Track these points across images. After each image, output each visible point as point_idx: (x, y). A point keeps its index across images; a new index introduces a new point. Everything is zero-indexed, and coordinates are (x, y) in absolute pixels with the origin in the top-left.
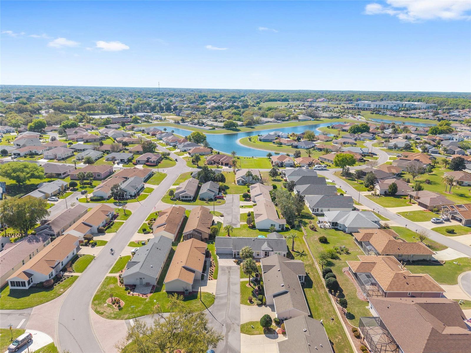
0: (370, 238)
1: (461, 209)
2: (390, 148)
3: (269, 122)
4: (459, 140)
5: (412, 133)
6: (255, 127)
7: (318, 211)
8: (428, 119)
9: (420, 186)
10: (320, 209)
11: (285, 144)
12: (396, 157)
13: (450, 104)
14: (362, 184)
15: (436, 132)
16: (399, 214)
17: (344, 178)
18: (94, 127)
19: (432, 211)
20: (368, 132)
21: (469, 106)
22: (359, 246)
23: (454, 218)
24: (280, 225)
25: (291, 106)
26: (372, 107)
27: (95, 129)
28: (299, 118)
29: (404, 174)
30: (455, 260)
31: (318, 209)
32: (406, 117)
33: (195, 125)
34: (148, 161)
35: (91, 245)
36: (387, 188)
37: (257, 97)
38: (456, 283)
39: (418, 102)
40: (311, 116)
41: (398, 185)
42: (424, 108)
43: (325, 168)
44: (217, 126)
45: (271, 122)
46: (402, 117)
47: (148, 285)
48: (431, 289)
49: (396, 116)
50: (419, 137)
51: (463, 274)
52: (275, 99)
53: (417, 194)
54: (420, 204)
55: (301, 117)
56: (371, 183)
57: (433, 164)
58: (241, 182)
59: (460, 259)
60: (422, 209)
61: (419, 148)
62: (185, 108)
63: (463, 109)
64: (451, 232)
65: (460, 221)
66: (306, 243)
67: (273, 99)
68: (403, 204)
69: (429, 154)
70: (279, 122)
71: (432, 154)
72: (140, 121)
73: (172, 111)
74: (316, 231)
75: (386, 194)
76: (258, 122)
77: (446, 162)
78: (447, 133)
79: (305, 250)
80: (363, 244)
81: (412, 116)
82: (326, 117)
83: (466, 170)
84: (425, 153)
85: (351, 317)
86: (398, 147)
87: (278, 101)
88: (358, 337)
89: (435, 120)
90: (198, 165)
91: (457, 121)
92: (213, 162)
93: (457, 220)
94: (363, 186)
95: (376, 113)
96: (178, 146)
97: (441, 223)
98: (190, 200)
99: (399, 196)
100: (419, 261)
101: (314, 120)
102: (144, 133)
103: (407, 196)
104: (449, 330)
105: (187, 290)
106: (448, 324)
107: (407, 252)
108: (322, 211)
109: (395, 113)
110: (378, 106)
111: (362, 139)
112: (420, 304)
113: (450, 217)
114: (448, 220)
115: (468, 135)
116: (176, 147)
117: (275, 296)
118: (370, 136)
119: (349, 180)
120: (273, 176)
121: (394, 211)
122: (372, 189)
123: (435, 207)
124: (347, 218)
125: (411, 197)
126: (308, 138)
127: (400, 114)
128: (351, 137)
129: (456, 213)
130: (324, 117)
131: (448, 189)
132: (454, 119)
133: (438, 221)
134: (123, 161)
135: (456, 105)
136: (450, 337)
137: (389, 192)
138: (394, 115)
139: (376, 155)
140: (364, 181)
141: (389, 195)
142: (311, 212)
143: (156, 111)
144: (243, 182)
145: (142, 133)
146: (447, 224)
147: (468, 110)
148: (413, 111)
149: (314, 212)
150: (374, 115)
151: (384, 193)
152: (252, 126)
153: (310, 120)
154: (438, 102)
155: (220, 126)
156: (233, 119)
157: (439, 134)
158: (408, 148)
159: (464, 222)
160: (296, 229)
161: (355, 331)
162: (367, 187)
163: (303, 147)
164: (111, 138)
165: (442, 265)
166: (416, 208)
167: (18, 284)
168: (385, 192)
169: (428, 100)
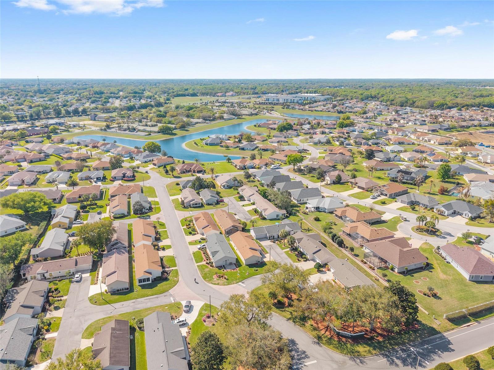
0: (346, 213)
1: (385, 188)
2: (316, 144)
3: (197, 123)
4: (360, 131)
5: (325, 128)
6: (189, 130)
7: (300, 201)
8: (330, 111)
9: (354, 175)
10: (302, 200)
11: (231, 147)
12: (323, 151)
13: (341, 95)
14: (314, 177)
15: (343, 125)
16: (349, 196)
17: (297, 173)
18: (13, 142)
19: (368, 191)
20: (292, 129)
21: (355, 96)
22: (340, 220)
23: (382, 194)
24: (282, 215)
25: (206, 103)
26: (281, 101)
27: (14, 144)
28: (225, 117)
29: (336, 165)
30: (393, 218)
31: (300, 200)
32: (312, 111)
33: (124, 131)
34: (124, 176)
35: (161, 249)
36: (334, 178)
37: (162, 92)
38: (398, 230)
39: (315, 93)
40: (234, 115)
41: (341, 176)
42: (322, 101)
43: (279, 167)
44: (151, 131)
45: (200, 123)
46: (309, 110)
47: (231, 264)
48: (389, 234)
49: (304, 109)
50: (331, 131)
51: (399, 225)
52: (183, 94)
53: (355, 181)
54: (359, 187)
55: (225, 116)
56: (321, 176)
57: (352, 155)
58: (226, 186)
59: (394, 218)
60: (361, 190)
61: (336, 141)
62: (91, 110)
63: (352, 99)
64: (384, 203)
65: (386, 195)
66: (307, 223)
67: (181, 94)
68: (348, 189)
69: (345, 146)
70: (208, 123)
71: (347, 146)
72: (59, 131)
73: (81, 114)
74: (308, 214)
75: (334, 183)
76: (189, 124)
77: (361, 153)
78: (350, 126)
79: (309, 227)
80: (343, 217)
81: (316, 109)
82: (246, 115)
83: (375, 158)
84: (342, 146)
85: (357, 256)
86: (321, 142)
87: (187, 96)
88: (366, 263)
89: (335, 112)
90: (173, 175)
91: (351, 112)
92: (185, 171)
93: (384, 195)
94: (315, 178)
95: (286, 108)
96: (136, 158)
97: (376, 198)
98: (200, 206)
99: (343, 184)
100: (375, 222)
101: (238, 118)
102: (79, 145)
103: (348, 182)
104: (405, 249)
105: (259, 262)
106: (403, 248)
107: (368, 218)
108: (303, 201)
109: (302, 107)
110: (286, 100)
111: (290, 136)
112: (389, 241)
113: (379, 193)
114: (379, 196)
115: (364, 126)
116: (134, 159)
117: (314, 254)
118: (295, 133)
119: (302, 174)
120: (247, 179)
121: (345, 194)
122: (324, 180)
123: (368, 188)
124: (324, 203)
125: (351, 183)
126: (247, 139)
127: (306, 107)
128: (281, 135)
129: (383, 191)
130: (244, 115)
131: (371, 174)
132: (349, 111)
133: (374, 197)
134: (99, 179)
135: (346, 96)
136: (408, 251)
137: (336, 181)
138: (302, 109)
139: (308, 151)
140: (316, 174)
141: (337, 184)
142: (296, 202)
143: (62, 116)
144: (228, 186)
145: (77, 145)
146: (379, 198)
147: (355, 100)
148: (315, 104)
149: (298, 202)
150: (285, 109)
151: (332, 182)
152: (186, 129)
153: (234, 119)
154: (331, 93)
155: (154, 131)
156: (163, 122)
157: (345, 127)
158: (328, 142)
159: (388, 196)
160: (294, 216)
161: (362, 261)
162: (318, 179)
163: (249, 149)
164: (53, 154)
165: (387, 222)
166: (356, 190)
167: (144, 280)
168: (334, 181)
169: (323, 92)
